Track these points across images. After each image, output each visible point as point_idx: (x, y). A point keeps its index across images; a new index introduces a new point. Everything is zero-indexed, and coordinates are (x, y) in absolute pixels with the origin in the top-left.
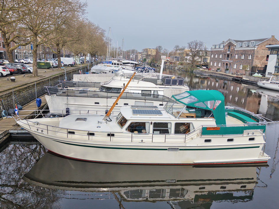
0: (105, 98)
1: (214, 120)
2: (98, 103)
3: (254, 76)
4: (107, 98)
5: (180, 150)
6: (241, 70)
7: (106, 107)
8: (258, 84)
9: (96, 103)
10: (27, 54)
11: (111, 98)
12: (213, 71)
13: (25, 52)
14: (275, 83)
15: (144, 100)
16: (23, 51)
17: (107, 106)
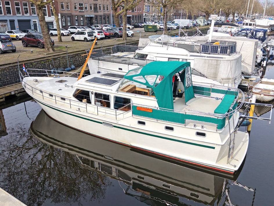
1: (155, 100)
2: (121, 69)
4: (129, 64)
5: (115, 126)
10: (156, 17)
11: (132, 65)
13: (153, 15)
16: (153, 14)
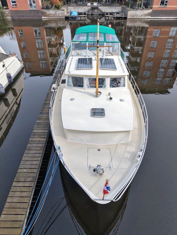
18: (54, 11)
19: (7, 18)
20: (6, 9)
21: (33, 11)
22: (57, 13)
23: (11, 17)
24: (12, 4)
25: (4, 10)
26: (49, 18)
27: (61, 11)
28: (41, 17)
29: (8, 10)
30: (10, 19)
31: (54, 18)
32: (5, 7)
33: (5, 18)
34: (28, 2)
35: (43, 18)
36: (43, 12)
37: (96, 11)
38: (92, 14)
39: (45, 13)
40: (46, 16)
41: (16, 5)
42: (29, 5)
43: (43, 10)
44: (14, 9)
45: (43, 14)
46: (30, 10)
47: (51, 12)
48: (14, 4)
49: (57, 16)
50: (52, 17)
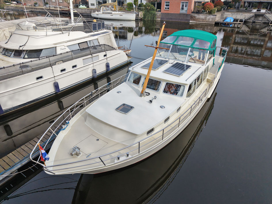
0: (48, 67)
2: (41, 77)
3: (80, 8)
4: (51, 65)
6: (61, 2)
7: (53, 79)
8: (92, 15)
9: (38, 78)
11: (55, 65)
12: (30, 6)
14: (106, 13)
15: (90, 55)
17: (55, 77)
18: (204, 15)
19: (157, 19)
20: (159, 11)
21: (182, 15)
22: (208, 17)
23: (161, 18)
24: (165, 7)
25: (157, 13)
26: (197, 22)
27: (212, 17)
28: (189, 20)
29: (160, 13)
30: (159, 20)
31: (202, 23)
32: (158, 10)
33: (155, 19)
34: (180, 6)
35: (190, 22)
36: (192, 16)
37: (260, 19)
38: (254, 22)
39: (195, 17)
40: (194, 20)
41: (168, 8)
42: (181, 9)
43: (193, 14)
44: (165, 12)
45: (192, 17)
46: (180, 13)
47: (201, 16)
48: (167, 7)
49: (207, 21)
50: (200, 22)
